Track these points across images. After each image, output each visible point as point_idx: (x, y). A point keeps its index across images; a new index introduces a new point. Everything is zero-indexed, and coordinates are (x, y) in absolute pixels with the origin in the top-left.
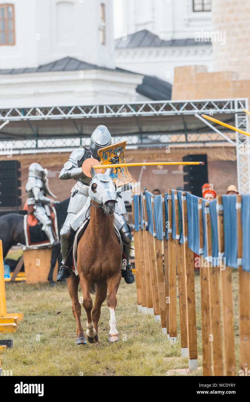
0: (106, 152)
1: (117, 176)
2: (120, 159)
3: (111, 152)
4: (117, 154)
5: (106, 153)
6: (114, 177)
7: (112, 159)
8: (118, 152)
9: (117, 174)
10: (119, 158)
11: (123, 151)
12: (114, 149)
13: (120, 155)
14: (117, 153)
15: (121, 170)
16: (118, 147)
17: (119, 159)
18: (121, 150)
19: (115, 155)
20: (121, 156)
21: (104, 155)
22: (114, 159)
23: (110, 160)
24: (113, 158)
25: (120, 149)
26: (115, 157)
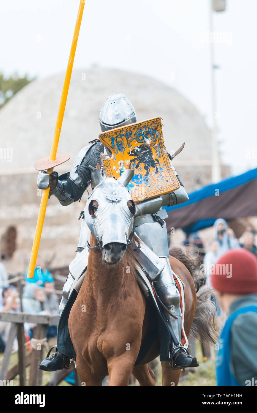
0: (117, 137)
1: (147, 180)
2: (153, 150)
3: (130, 138)
4: (145, 142)
5: (119, 139)
6: (141, 182)
7: (134, 150)
8: (147, 138)
9: (149, 177)
10: (152, 148)
11: (157, 136)
12: (134, 132)
13: (153, 144)
14: (143, 139)
15: (157, 169)
16: (143, 127)
17: (151, 150)
18: (153, 134)
19: (141, 144)
20: (156, 145)
21: (115, 143)
22: (139, 150)
23: (132, 152)
24: (136, 148)
25: (148, 131)
26: (143, 148)
